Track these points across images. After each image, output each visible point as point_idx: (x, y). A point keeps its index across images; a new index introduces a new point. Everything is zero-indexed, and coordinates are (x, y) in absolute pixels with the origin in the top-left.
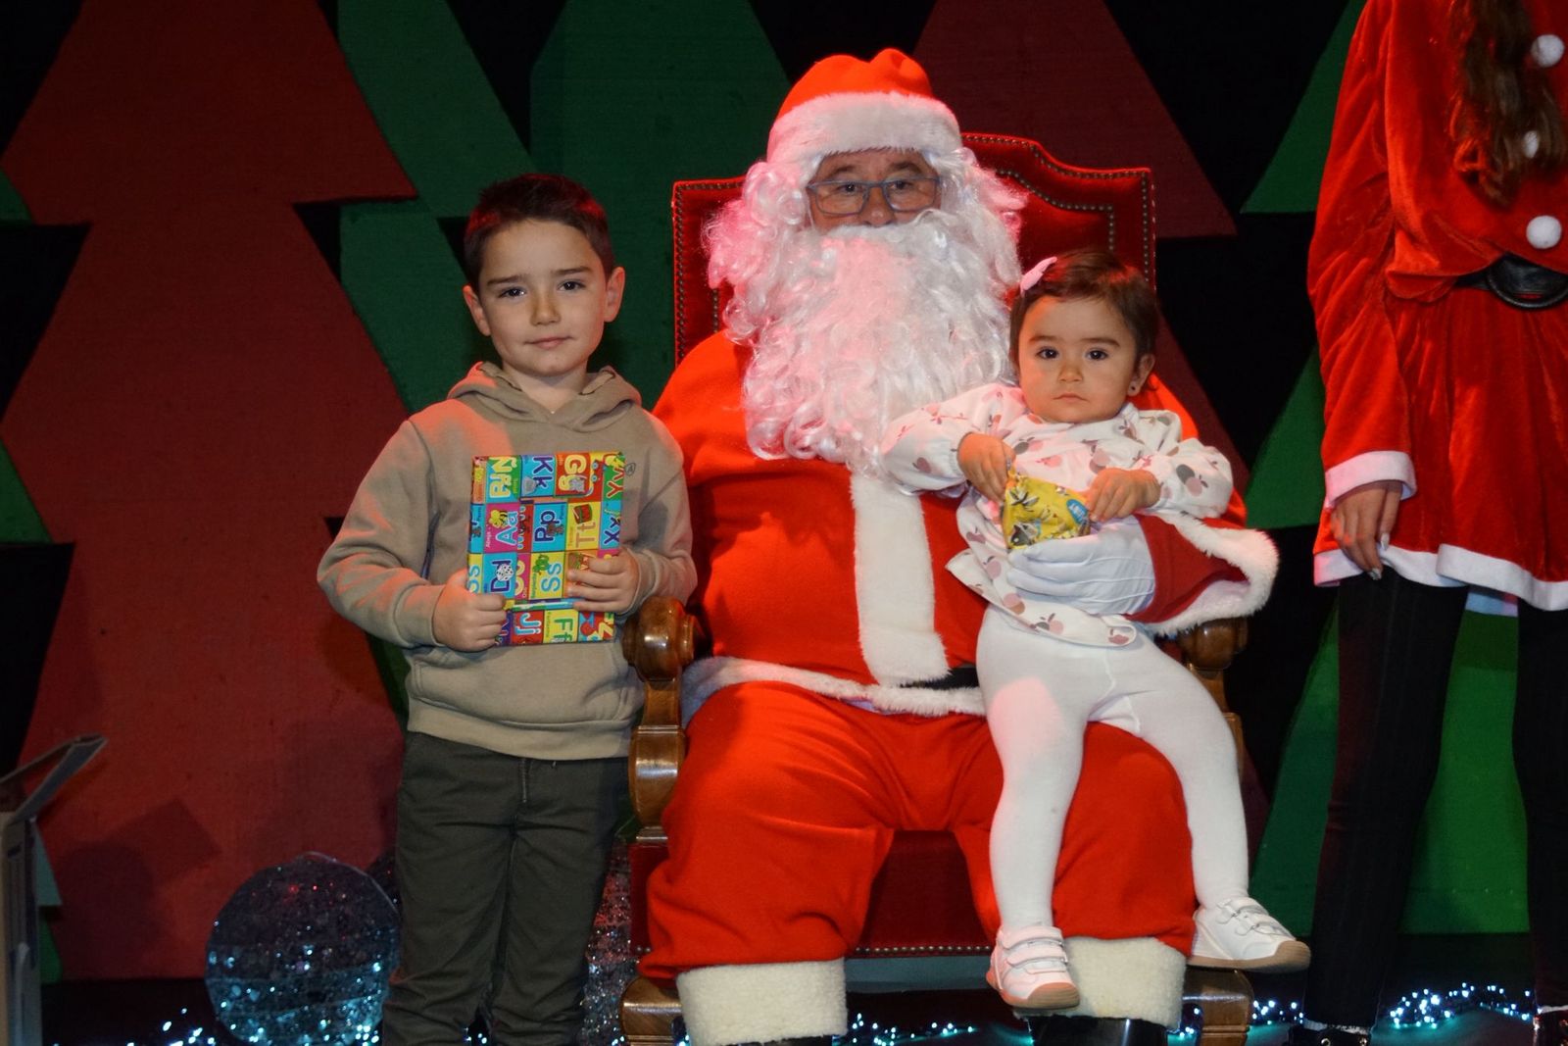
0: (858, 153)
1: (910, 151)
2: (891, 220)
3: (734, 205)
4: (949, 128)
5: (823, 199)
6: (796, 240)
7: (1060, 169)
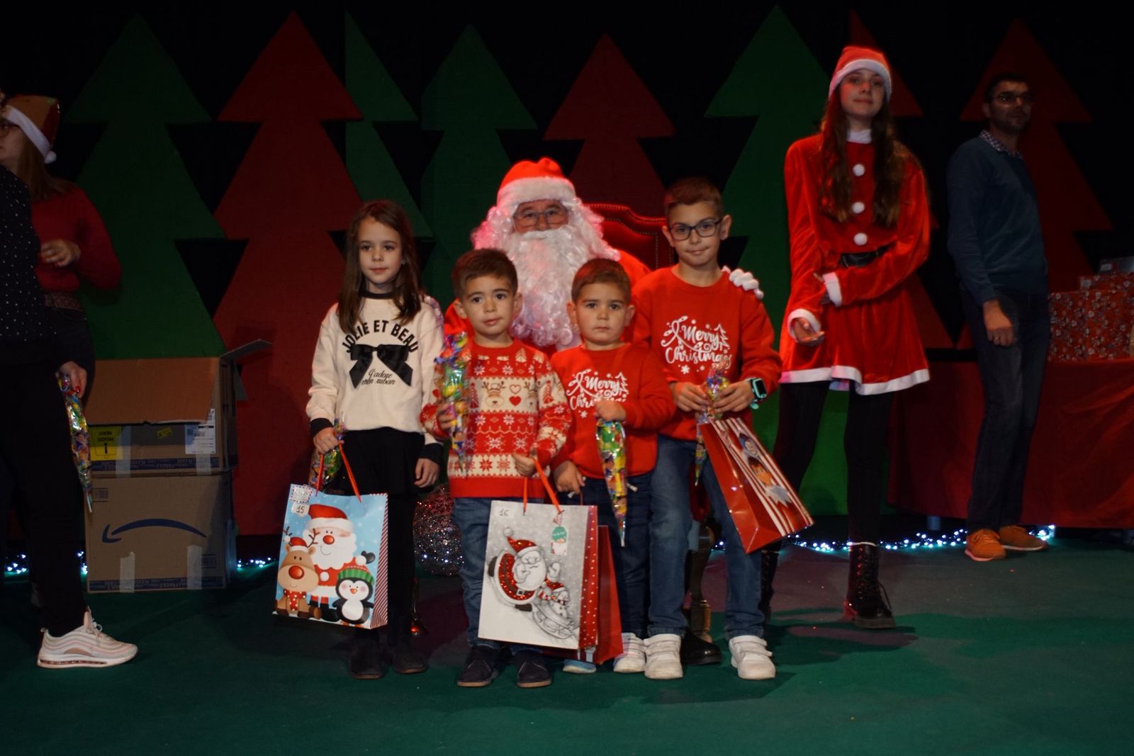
0: (533, 202)
1: (554, 200)
2: (548, 228)
3: (484, 223)
4: (570, 190)
5: (519, 220)
6: (509, 239)
7: (637, 218)
